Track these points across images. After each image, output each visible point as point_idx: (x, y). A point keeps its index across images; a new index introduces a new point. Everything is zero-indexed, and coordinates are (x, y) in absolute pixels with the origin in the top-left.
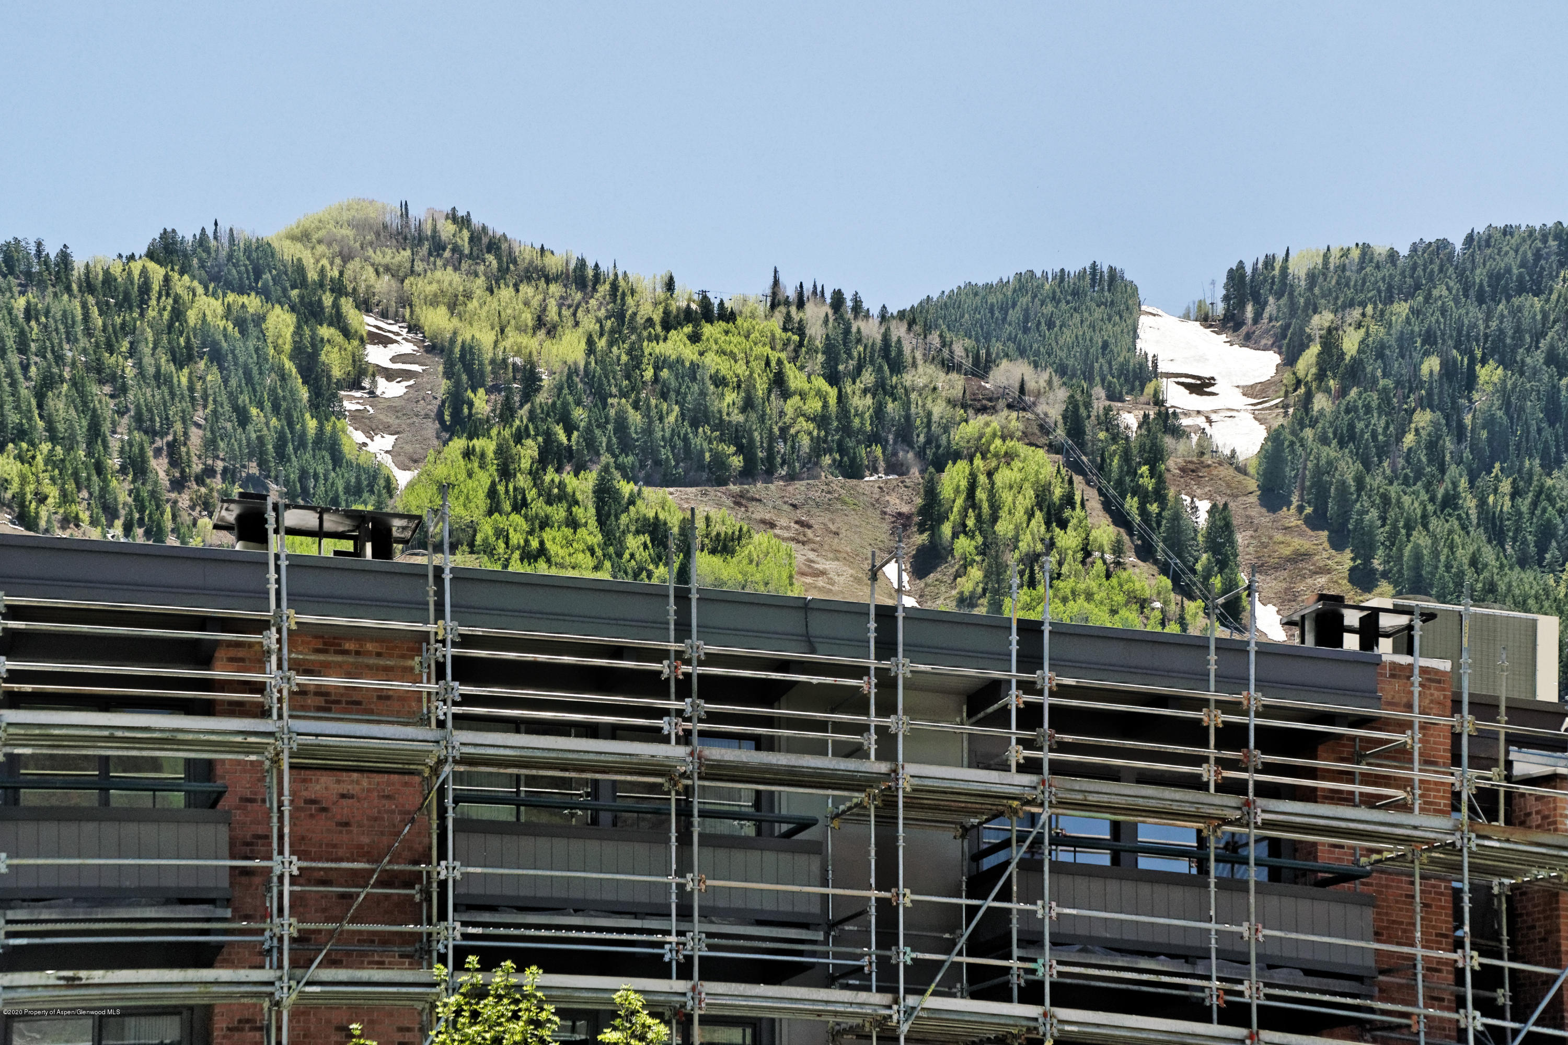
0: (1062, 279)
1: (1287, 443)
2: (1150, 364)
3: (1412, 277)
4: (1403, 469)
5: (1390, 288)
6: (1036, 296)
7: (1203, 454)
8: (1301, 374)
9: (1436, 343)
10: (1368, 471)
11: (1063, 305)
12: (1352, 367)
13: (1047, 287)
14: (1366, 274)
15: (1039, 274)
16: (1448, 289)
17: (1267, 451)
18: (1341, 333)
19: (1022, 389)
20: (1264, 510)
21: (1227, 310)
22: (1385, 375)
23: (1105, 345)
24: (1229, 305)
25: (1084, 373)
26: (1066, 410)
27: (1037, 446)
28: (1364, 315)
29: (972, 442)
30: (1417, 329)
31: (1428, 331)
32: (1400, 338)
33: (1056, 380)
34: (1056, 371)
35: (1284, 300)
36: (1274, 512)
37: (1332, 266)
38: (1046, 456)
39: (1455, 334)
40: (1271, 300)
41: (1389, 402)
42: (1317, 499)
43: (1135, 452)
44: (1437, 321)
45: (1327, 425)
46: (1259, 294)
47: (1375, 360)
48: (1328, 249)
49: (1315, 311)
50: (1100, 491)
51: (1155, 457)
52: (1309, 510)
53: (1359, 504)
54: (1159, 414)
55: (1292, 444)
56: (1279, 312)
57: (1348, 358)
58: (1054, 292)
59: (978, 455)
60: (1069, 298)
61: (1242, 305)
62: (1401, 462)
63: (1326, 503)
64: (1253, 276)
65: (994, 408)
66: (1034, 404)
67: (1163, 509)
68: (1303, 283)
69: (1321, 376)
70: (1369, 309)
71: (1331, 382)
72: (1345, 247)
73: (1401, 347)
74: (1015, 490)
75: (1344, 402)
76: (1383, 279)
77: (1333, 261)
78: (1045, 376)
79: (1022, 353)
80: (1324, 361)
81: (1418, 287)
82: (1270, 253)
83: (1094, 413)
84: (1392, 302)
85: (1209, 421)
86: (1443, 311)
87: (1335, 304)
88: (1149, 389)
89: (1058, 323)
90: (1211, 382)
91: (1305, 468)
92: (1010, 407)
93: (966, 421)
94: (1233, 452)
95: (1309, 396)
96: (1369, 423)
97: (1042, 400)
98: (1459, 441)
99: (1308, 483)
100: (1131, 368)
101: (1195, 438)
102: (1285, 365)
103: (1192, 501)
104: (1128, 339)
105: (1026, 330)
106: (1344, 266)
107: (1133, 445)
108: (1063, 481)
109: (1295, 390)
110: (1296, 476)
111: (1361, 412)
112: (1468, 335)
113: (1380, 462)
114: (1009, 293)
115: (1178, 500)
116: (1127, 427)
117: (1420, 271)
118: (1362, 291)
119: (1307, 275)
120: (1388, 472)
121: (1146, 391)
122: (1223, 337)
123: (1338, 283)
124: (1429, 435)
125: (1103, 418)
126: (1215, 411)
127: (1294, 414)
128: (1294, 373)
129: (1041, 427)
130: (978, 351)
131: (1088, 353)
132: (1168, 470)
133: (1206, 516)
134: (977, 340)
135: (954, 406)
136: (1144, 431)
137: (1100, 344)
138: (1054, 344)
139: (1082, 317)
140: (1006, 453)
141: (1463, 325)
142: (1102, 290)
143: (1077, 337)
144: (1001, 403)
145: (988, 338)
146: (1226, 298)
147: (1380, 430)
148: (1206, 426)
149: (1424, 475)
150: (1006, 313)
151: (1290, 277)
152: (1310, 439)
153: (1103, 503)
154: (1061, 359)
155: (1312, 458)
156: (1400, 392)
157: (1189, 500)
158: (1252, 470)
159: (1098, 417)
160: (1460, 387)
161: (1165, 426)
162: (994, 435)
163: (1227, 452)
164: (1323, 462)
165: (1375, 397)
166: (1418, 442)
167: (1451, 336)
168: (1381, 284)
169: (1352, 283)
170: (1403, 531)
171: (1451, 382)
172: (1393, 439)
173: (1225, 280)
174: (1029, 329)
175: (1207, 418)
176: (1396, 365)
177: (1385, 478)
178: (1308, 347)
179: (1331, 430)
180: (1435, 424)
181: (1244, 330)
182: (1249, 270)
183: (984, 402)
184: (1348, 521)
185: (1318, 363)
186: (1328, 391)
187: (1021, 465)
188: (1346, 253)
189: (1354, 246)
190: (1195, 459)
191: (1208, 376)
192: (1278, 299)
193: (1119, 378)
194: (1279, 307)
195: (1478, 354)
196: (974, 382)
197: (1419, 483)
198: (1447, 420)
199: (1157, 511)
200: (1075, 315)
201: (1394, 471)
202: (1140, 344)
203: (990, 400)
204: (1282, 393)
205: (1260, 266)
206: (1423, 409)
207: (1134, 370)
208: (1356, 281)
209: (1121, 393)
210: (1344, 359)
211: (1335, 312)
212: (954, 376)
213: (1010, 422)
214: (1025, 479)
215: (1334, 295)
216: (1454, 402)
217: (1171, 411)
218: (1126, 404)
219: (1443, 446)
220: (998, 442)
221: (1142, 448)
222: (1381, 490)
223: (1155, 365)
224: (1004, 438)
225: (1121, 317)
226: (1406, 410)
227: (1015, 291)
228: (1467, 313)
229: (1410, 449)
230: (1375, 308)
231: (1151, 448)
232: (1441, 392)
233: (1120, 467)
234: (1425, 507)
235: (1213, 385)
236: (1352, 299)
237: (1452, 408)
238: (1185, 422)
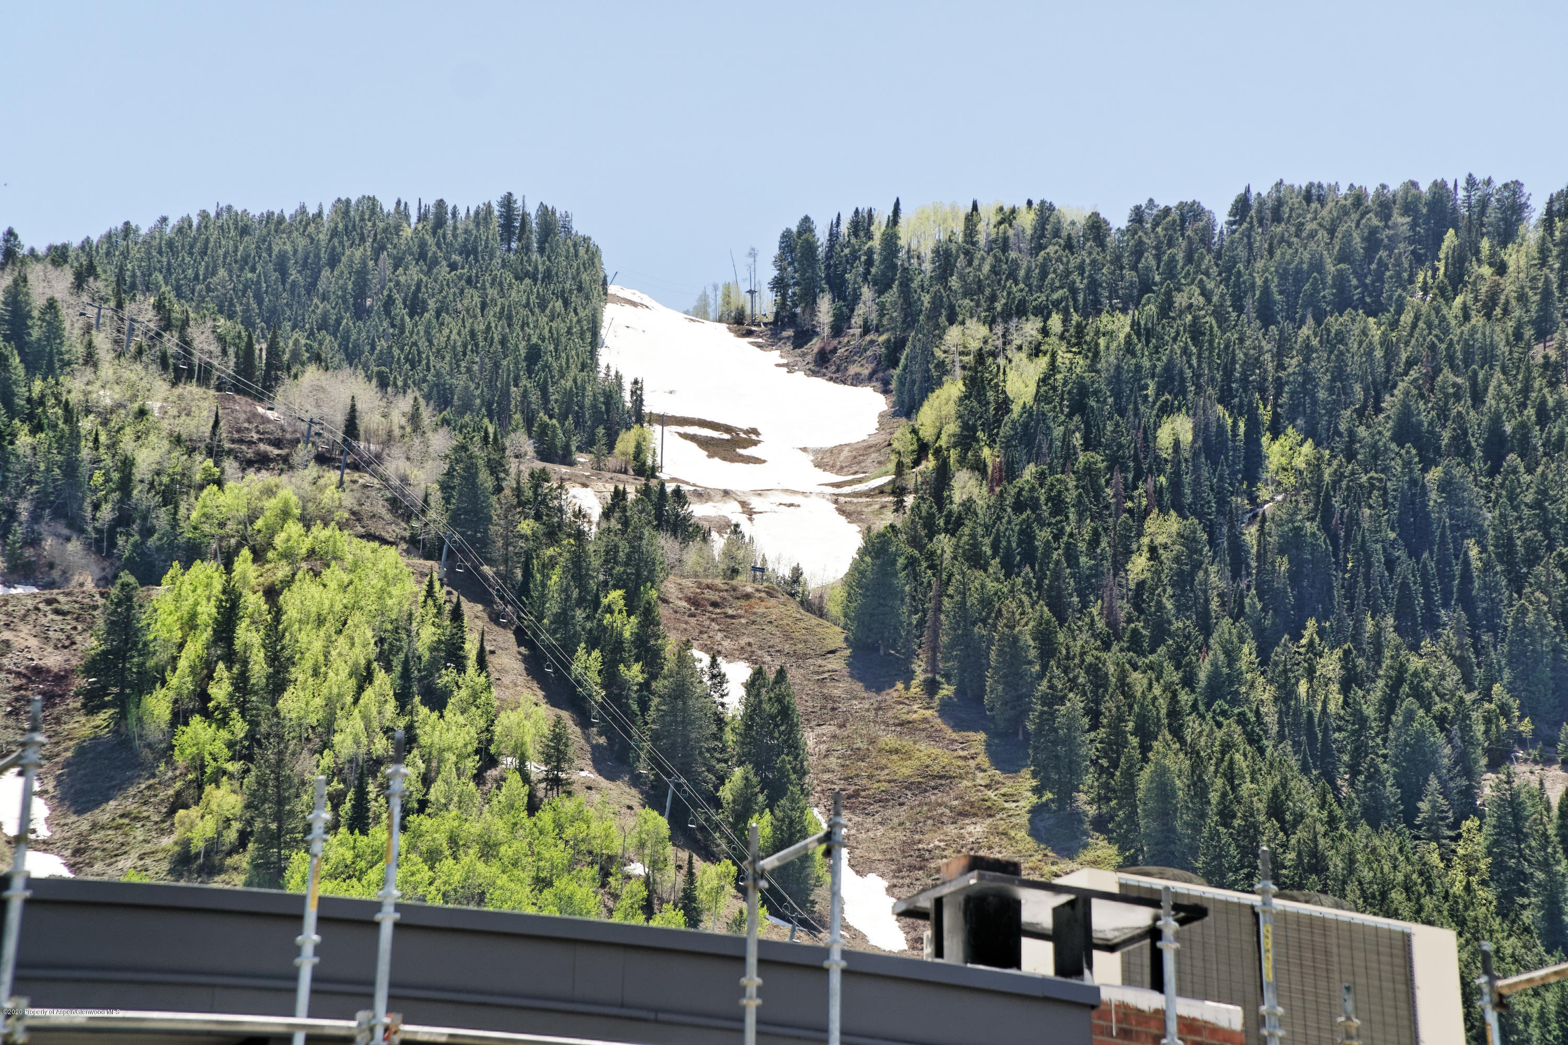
0: (440, 222)
1: (901, 561)
2: (627, 396)
3: (1134, 267)
4: (1129, 620)
5: (1093, 286)
6: (383, 248)
7: (735, 572)
8: (927, 433)
9: (1183, 392)
10: (1062, 621)
11: (443, 270)
12: (1026, 426)
13: (407, 232)
14: (1047, 259)
15: (388, 206)
16: (1205, 293)
17: (862, 573)
18: (1001, 361)
19: (351, 427)
20: (858, 687)
21: (782, 306)
22: (1088, 445)
23: (534, 355)
24: (784, 296)
25: (488, 405)
26: (449, 474)
27: (383, 541)
28: (1045, 332)
29: (231, 526)
30: (1146, 363)
31: (1169, 367)
32: (1116, 380)
33: (427, 415)
34: (428, 398)
35: (892, 295)
36: (879, 691)
37: (982, 239)
38: (403, 561)
39: (1218, 377)
40: (867, 293)
41: (1098, 494)
42: (963, 670)
43: (595, 562)
44: (1185, 351)
45: (980, 531)
46: (844, 281)
47: (1070, 416)
48: (975, 207)
49: (952, 320)
50: (520, 634)
51: (638, 574)
52: (947, 690)
53: (1045, 683)
54: (646, 491)
55: (912, 562)
56: (881, 316)
57: (1016, 409)
58: (423, 245)
59: (246, 552)
60: (455, 257)
61: (809, 298)
62: (1124, 608)
63: (982, 678)
64: (831, 247)
65: (285, 459)
66: (378, 457)
67: (653, 677)
68: (927, 266)
69: (966, 440)
70: (1055, 322)
71: (986, 452)
72: (1007, 209)
73: (1117, 395)
74: (330, 627)
75: (1013, 491)
76: (1081, 268)
77: (985, 230)
78: (404, 404)
79: (352, 356)
80: (972, 412)
81: (1146, 286)
82: (863, 206)
83: (509, 483)
84: (1099, 312)
85: (750, 513)
86: (1196, 332)
87: (990, 309)
88: (626, 442)
89: (432, 304)
90: (750, 437)
91: (938, 609)
92: (322, 459)
93: (219, 483)
94: (797, 574)
95: (943, 476)
96: (1061, 531)
97: (396, 451)
98: (1236, 575)
99: (944, 639)
100: (587, 402)
101: (718, 542)
102: (895, 415)
103: (714, 663)
104: (577, 347)
105: (360, 313)
106: (1006, 239)
107: (591, 548)
108: (439, 613)
109: (916, 463)
110: (921, 623)
111: (1045, 510)
112: (1244, 380)
113: (1085, 604)
114: (323, 237)
115: (683, 660)
116: (579, 514)
117: (1149, 259)
118: (1040, 288)
119: (936, 251)
120: (1100, 624)
121: (619, 446)
122: (774, 356)
123: (994, 271)
124: (1177, 559)
125: (528, 493)
126: (759, 493)
127: (916, 508)
128: (914, 431)
129: (394, 504)
130: (250, 345)
131: (497, 365)
132: (665, 601)
133: (742, 692)
134: (248, 323)
135: (191, 451)
136: (614, 524)
137: (523, 352)
138: (423, 344)
139: (484, 296)
140: (312, 553)
141: (1234, 362)
142: (527, 249)
143: (473, 334)
144: (302, 452)
145: (273, 320)
146: (779, 284)
147: (1082, 547)
148: (742, 519)
149: (1171, 635)
150: (316, 277)
151: (902, 254)
152: (948, 555)
153: (525, 659)
154: (438, 375)
155: (951, 591)
156: (1118, 477)
157: (706, 659)
158: (834, 609)
159: (518, 491)
160: (1233, 474)
161: (659, 516)
162: (285, 514)
163: (785, 572)
164: (973, 600)
165: (1072, 484)
166: (1158, 573)
167: (1212, 379)
168: (1075, 276)
169: (1022, 273)
170: (1134, 741)
171: (1215, 463)
172: (1107, 564)
173: (776, 251)
174: (368, 311)
175: (743, 504)
176: (1109, 428)
177: (1095, 636)
178: (940, 384)
179: (987, 541)
180: (1187, 539)
181: (815, 345)
182: (821, 235)
183: (263, 447)
184: (1025, 713)
185: (960, 417)
186: (979, 467)
187: (346, 578)
188: (1008, 217)
189: (1022, 205)
190: (719, 582)
191: (745, 427)
192: (880, 293)
193: (563, 418)
194: (882, 308)
195: (1265, 415)
196: (241, 405)
197: (1162, 650)
198: (1211, 534)
199: (640, 679)
200: (469, 291)
201: (1112, 623)
202: (604, 357)
203: (277, 443)
204: (892, 466)
205: (844, 228)
206: (1163, 511)
207: (594, 406)
208: (1029, 271)
209: (567, 447)
210: (1008, 411)
211: (991, 323)
212: (191, 390)
213: (321, 490)
214: (355, 606)
215: (988, 291)
216: (1222, 502)
217: (670, 487)
218: (577, 470)
219: (1205, 582)
220: (294, 528)
221: (611, 555)
222: (1089, 659)
223: (638, 401)
224: (307, 522)
225: (566, 303)
226: (1130, 511)
227: (334, 233)
228: (1241, 340)
229: (1141, 585)
230: (1066, 321)
231: (629, 556)
232: (1197, 482)
233: (565, 590)
234: (1174, 695)
235: (755, 443)
236: (1023, 302)
237: (1218, 511)
238: (698, 510)
